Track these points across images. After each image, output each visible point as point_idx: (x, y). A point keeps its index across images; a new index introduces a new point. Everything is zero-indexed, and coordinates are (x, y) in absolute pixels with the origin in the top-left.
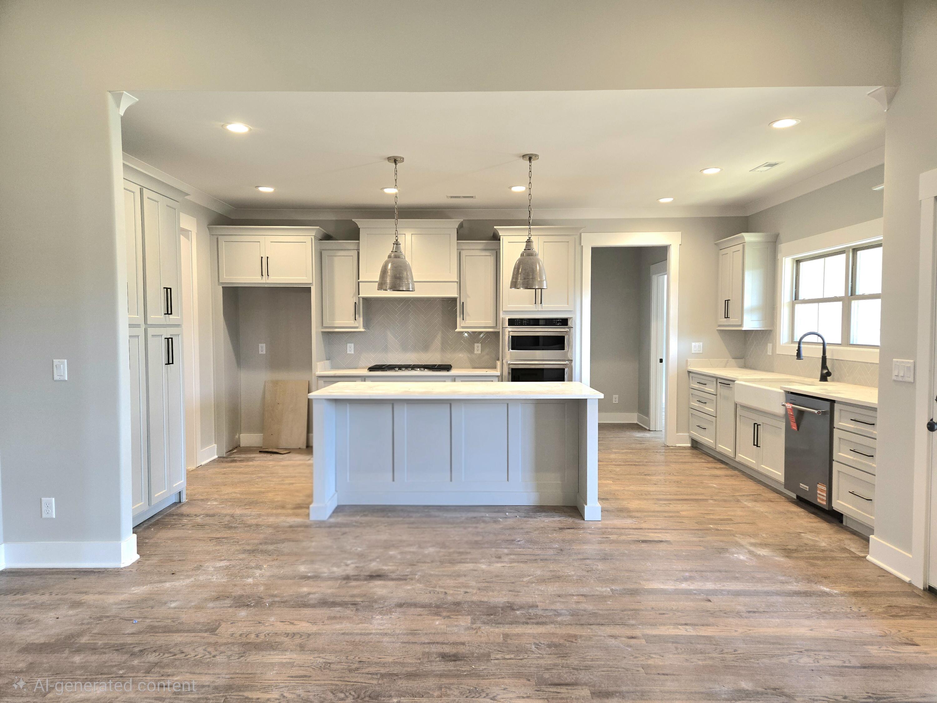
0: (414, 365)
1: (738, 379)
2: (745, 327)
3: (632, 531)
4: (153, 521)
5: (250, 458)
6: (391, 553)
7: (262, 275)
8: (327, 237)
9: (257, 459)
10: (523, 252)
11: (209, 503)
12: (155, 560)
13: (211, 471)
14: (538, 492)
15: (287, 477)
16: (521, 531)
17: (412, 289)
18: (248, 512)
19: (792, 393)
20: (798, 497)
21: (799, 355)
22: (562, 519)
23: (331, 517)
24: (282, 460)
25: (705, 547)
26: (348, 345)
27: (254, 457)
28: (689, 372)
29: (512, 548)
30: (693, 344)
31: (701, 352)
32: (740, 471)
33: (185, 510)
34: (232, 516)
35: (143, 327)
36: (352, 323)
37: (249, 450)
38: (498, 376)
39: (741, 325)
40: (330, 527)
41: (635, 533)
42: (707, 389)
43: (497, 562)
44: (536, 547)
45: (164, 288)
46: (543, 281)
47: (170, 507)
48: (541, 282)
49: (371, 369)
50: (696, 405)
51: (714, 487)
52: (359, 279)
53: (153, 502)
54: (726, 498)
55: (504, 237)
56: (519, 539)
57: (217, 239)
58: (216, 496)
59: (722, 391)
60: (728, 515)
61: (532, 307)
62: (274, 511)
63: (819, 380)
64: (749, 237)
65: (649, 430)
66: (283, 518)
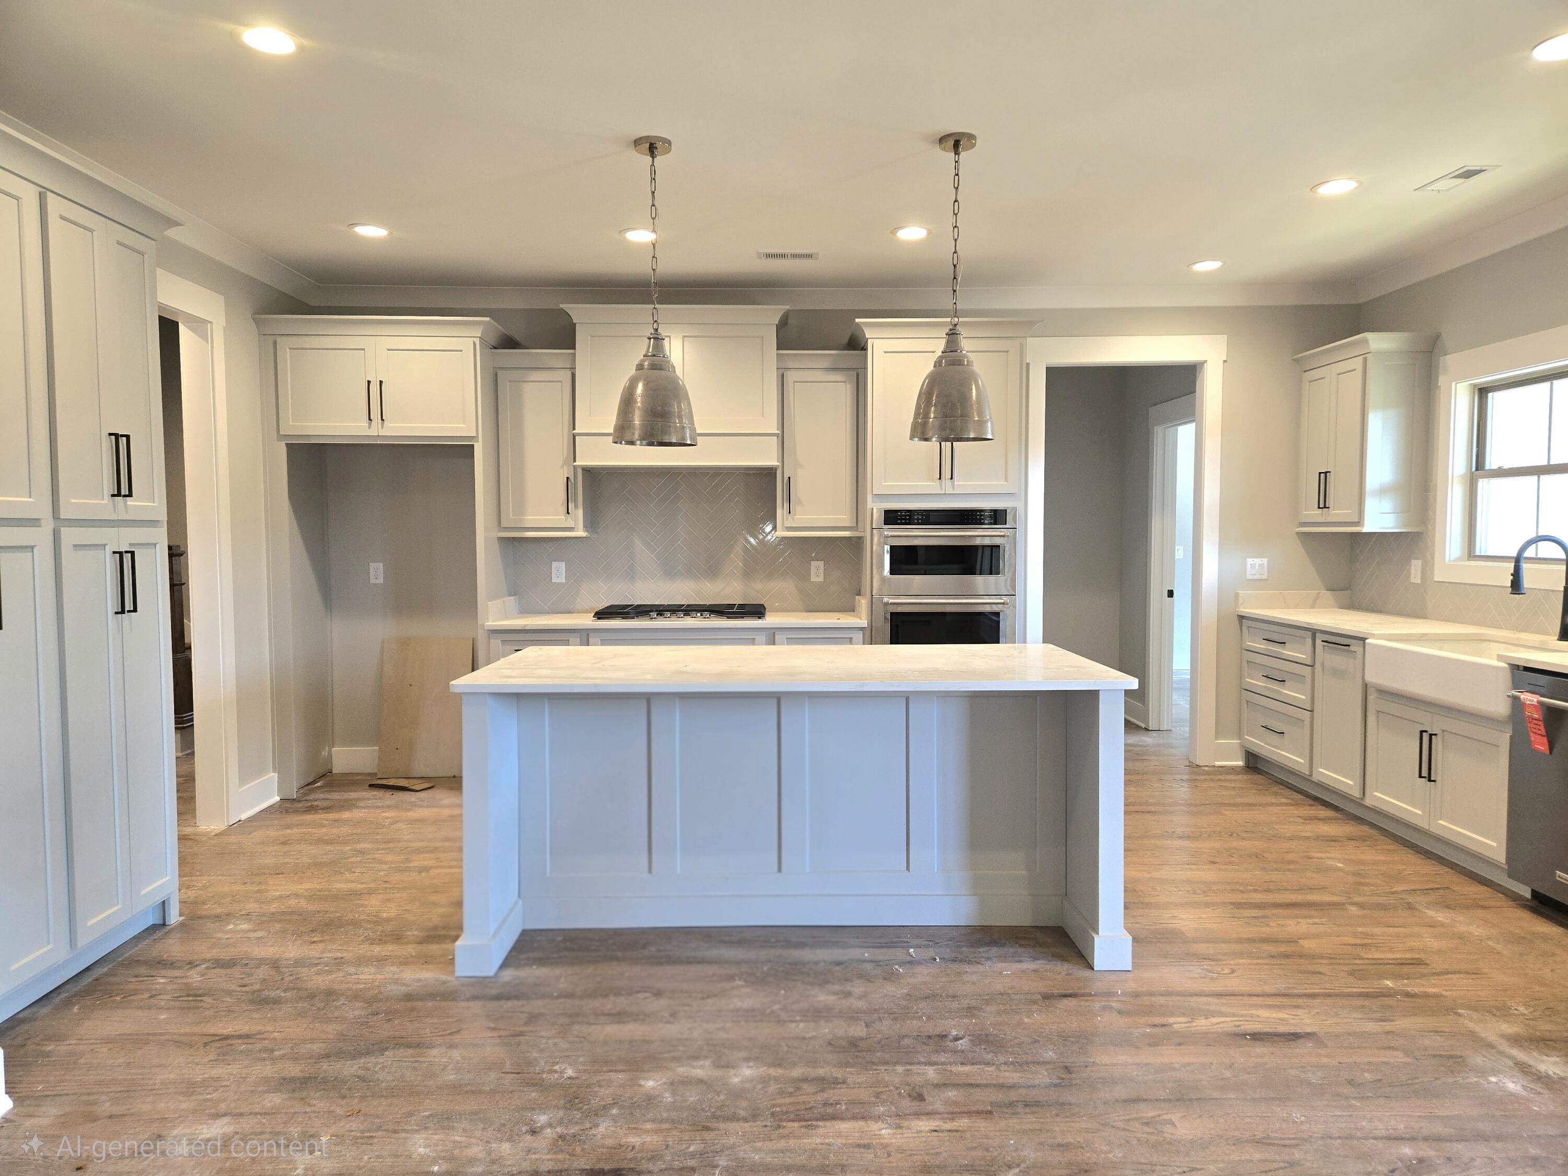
0: (688, 606)
1: (1373, 636)
2: (1369, 527)
3: (1214, 1004)
4: (87, 980)
5: (346, 800)
6: (649, 1084)
7: (370, 419)
8: (509, 343)
9: (362, 804)
10: (940, 357)
11: (231, 927)
12: (49, 1113)
13: (258, 835)
14: (975, 895)
15: (418, 851)
16: (955, 1005)
17: (691, 439)
18: (314, 952)
19: (1527, 669)
20: (1535, 894)
21: (1516, 585)
22: (1039, 965)
23: (504, 965)
24: (414, 805)
25: (1407, 1053)
26: (555, 564)
27: (357, 800)
28: (1241, 618)
29: (944, 1064)
30: (1250, 561)
31: (1265, 577)
32: (1372, 825)
33: (173, 947)
34: (275, 964)
35: (48, 526)
36: (560, 519)
37: (349, 781)
38: (862, 629)
39: (1359, 523)
40: (498, 998)
41: (1224, 1009)
42: (1288, 652)
43: (918, 1115)
44: (1002, 1059)
45: (110, 434)
46: (986, 422)
47: (138, 938)
48: (982, 423)
49: (601, 615)
50: (1260, 683)
51: (1339, 869)
52: (574, 429)
53: (81, 942)
54: (1381, 900)
55: (875, 341)
56: (954, 1033)
57: (275, 343)
58: (252, 906)
59: (1329, 658)
60: (1411, 950)
61: (933, 486)
62: (377, 950)
63: (1557, 638)
64: (1378, 342)
65: (1147, 729)
66: (391, 971)
